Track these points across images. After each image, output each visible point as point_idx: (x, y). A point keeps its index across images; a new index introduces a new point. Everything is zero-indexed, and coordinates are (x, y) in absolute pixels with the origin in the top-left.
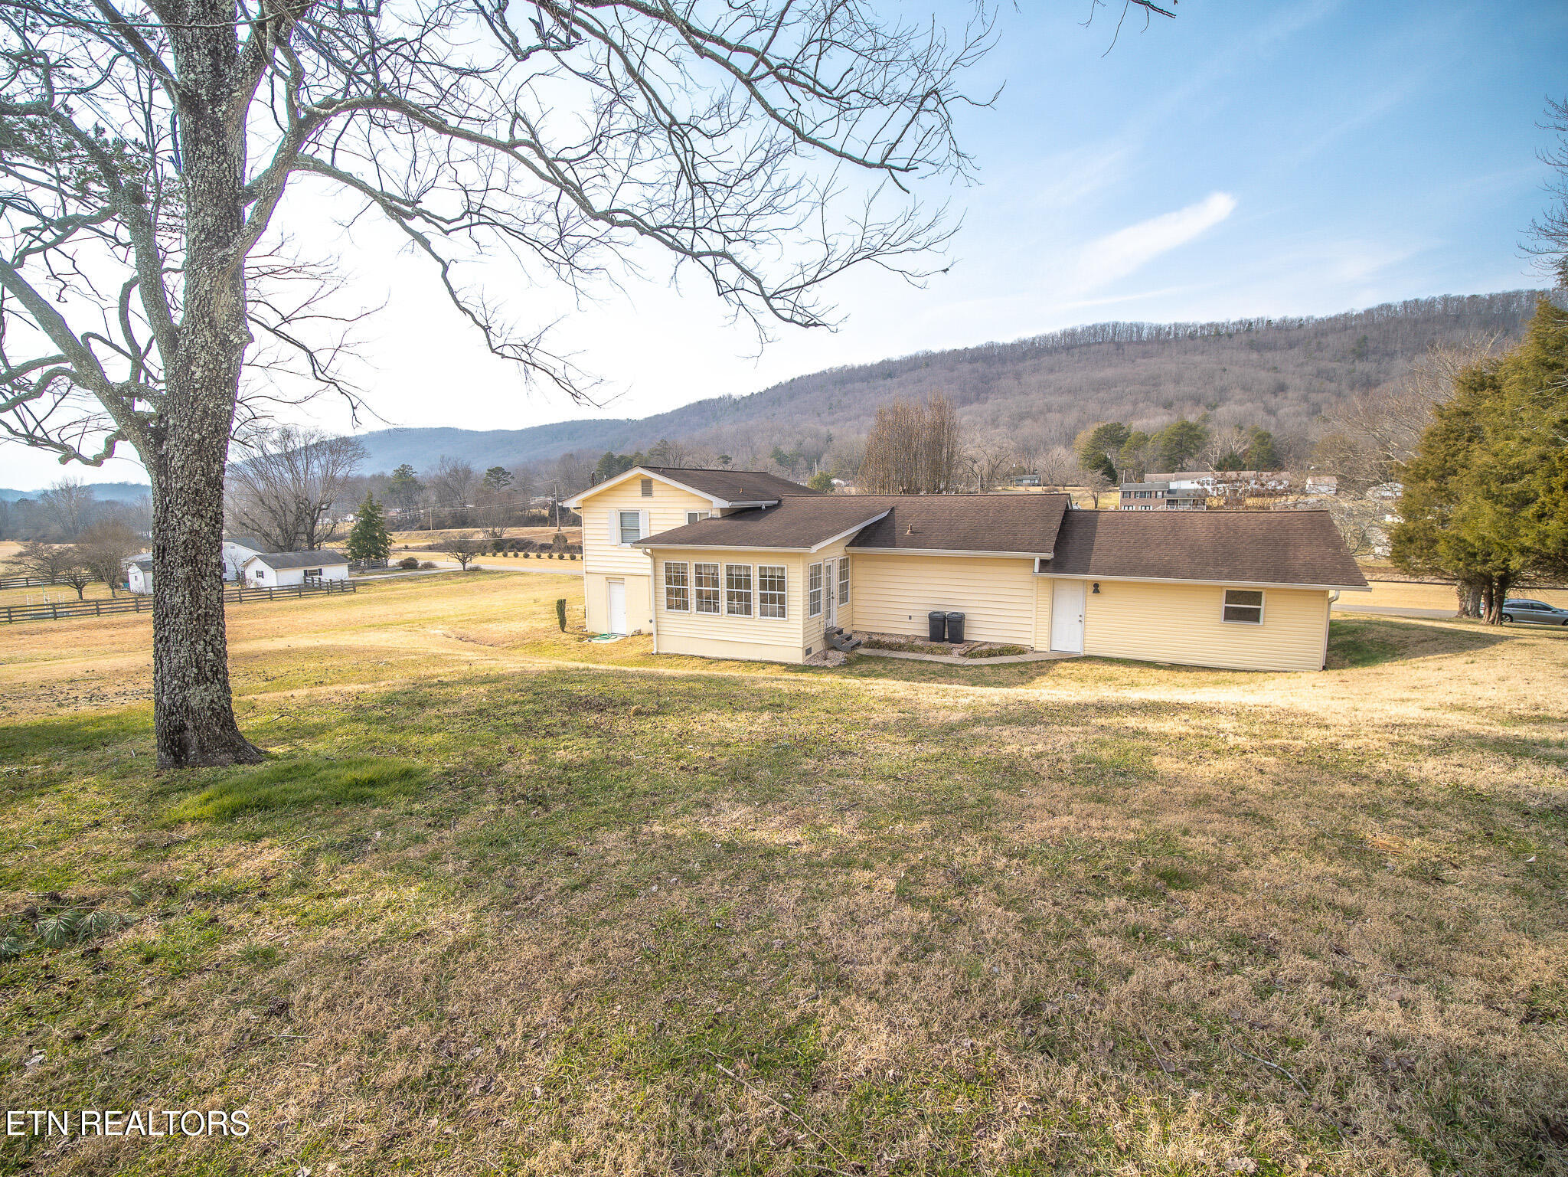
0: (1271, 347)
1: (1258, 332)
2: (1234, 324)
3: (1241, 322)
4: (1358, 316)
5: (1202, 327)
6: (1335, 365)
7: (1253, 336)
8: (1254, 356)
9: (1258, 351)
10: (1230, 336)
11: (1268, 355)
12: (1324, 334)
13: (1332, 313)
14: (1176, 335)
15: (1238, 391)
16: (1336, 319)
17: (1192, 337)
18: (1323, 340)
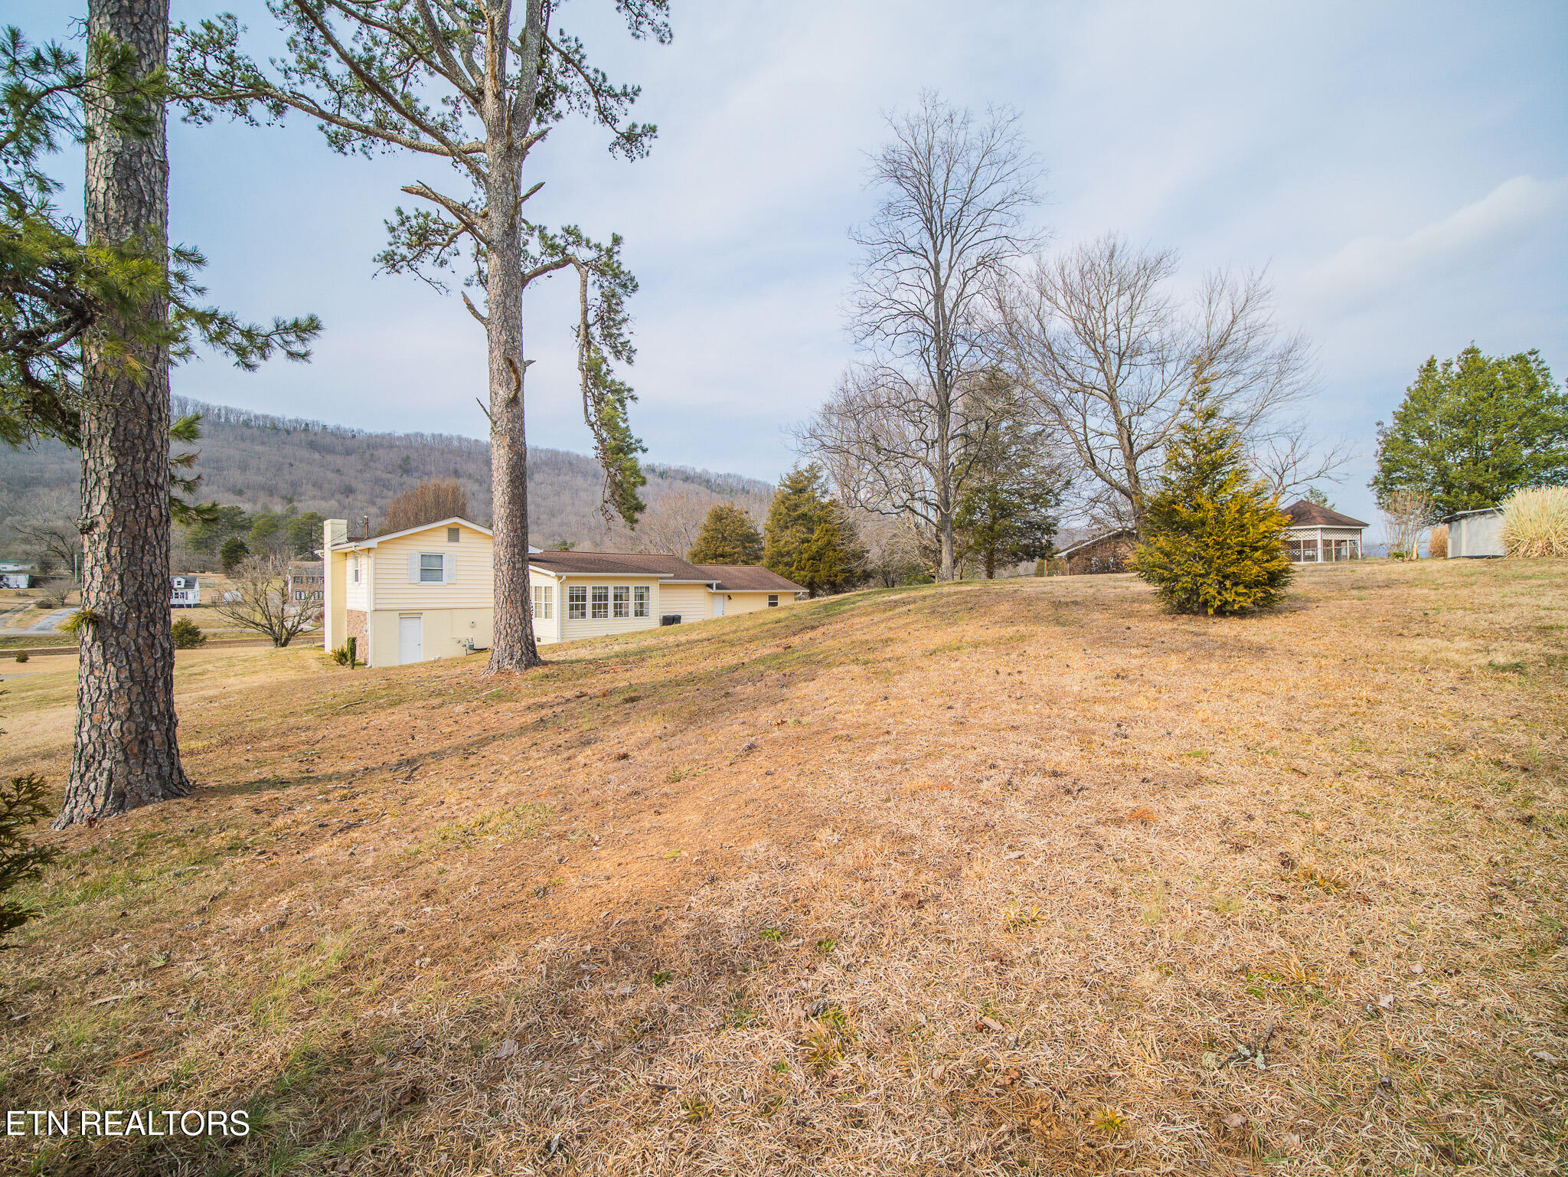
0: (330, 450)
1: (316, 434)
2: (290, 421)
3: (297, 421)
4: (399, 438)
5: (256, 417)
6: (389, 476)
7: (311, 437)
8: (317, 456)
9: (319, 452)
10: (288, 432)
11: (329, 458)
12: (375, 447)
13: (380, 432)
14: (227, 419)
15: (310, 487)
16: (383, 437)
17: (247, 424)
18: (375, 453)
